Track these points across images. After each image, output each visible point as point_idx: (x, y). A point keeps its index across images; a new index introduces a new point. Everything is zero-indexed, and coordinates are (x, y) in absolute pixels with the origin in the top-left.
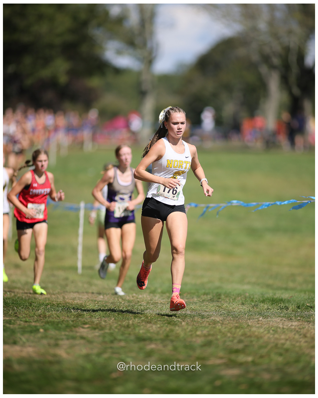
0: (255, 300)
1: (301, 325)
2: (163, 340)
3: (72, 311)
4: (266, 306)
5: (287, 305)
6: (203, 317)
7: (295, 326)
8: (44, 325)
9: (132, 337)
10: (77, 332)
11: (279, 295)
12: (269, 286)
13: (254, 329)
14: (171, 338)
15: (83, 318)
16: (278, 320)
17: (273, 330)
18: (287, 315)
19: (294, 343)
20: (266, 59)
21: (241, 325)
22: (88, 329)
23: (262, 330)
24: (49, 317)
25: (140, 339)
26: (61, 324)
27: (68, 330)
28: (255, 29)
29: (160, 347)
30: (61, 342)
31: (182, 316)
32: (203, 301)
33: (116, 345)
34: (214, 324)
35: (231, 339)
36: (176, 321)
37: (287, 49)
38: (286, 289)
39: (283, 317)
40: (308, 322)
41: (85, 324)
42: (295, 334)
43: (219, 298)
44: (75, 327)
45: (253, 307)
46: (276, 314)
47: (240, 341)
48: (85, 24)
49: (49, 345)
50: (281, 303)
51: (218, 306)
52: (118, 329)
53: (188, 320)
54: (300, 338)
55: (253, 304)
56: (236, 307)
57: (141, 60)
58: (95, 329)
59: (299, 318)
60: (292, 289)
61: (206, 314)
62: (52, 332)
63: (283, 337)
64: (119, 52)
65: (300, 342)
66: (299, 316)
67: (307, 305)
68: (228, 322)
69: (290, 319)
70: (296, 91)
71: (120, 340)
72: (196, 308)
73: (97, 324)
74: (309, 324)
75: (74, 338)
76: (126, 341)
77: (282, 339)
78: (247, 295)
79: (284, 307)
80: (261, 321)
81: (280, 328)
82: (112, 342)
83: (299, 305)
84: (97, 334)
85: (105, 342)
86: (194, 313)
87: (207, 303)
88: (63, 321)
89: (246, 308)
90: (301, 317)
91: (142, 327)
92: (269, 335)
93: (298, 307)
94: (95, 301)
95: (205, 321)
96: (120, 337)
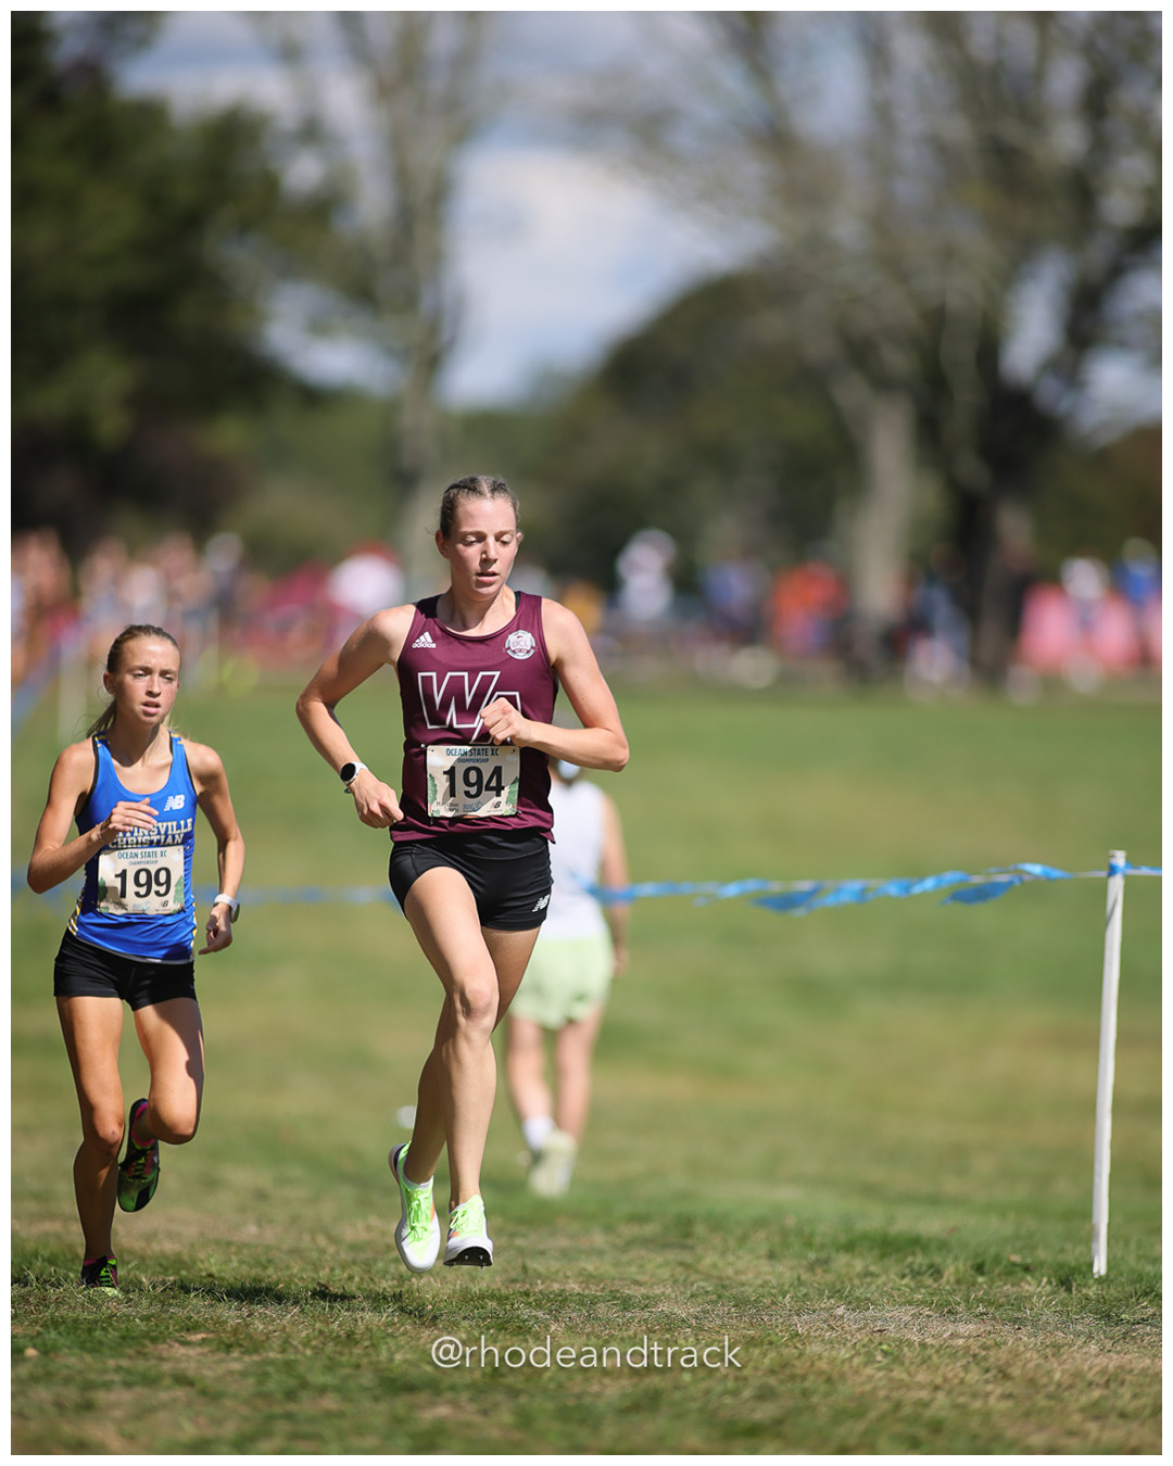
0: (817, 1240)
1: (990, 1333)
2: (478, 1390)
3: (144, 1280)
4: (859, 1265)
5: (937, 1260)
6: (626, 1304)
7: (969, 1337)
8: (39, 1334)
9: (367, 1378)
10: (162, 1359)
11: (906, 1221)
12: (870, 1191)
13: (814, 1348)
14: (510, 1380)
15: (184, 1308)
16: (905, 1313)
17: (885, 1354)
18: (935, 1299)
19: (961, 1400)
20: (860, 353)
21: (769, 1335)
22: (206, 1349)
23: (844, 1353)
24: (59, 1302)
25: (396, 1385)
26: (103, 1329)
27: (130, 1351)
28: (816, 243)
29: (470, 1413)
30: (101, 1397)
31: (549, 1300)
32: (630, 1244)
33: (306, 1406)
34: (668, 1330)
35: (730, 1384)
36: (527, 1320)
37: (937, 319)
38: (934, 1201)
39: (923, 1303)
40: (1015, 1323)
41: (192, 1327)
42: (966, 1368)
43: (687, 1235)
44: (154, 1340)
45: (811, 1268)
46: (895, 1293)
47: (764, 1394)
48: (192, 222)
49: (59, 1405)
50: (914, 1254)
51: (682, 1264)
52: (313, 1348)
53: (574, 1315)
54: (987, 1382)
55: (812, 1256)
56: (751, 1269)
57: (401, 354)
58: (229, 1347)
59: (981, 1309)
60: (958, 1202)
61: (637, 1292)
62: (71, 1360)
63: (921, 1377)
64: (319, 327)
65: (988, 1395)
66: (981, 1300)
67: (1009, 1261)
68: (719, 1322)
69: (949, 1312)
70: (973, 470)
71: (323, 1390)
72: (601, 1271)
73: (235, 1331)
74: (1019, 1329)
75: (151, 1381)
76: (341, 1390)
77: (921, 1387)
78: (791, 1222)
79: (924, 1268)
80: (842, 1317)
81: (910, 1344)
82: (291, 1395)
83: (979, 1261)
84: (236, 1366)
85: (266, 1396)
86: (593, 1290)
87: (643, 1252)
88: (111, 1317)
89: (784, 1271)
90: (991, 1303)
91: (402, 1340)
92: (869, 1371)
93: (979, 1269)
94: (229, 1244)
95: (631, 1318)
96: (318, 1378)
